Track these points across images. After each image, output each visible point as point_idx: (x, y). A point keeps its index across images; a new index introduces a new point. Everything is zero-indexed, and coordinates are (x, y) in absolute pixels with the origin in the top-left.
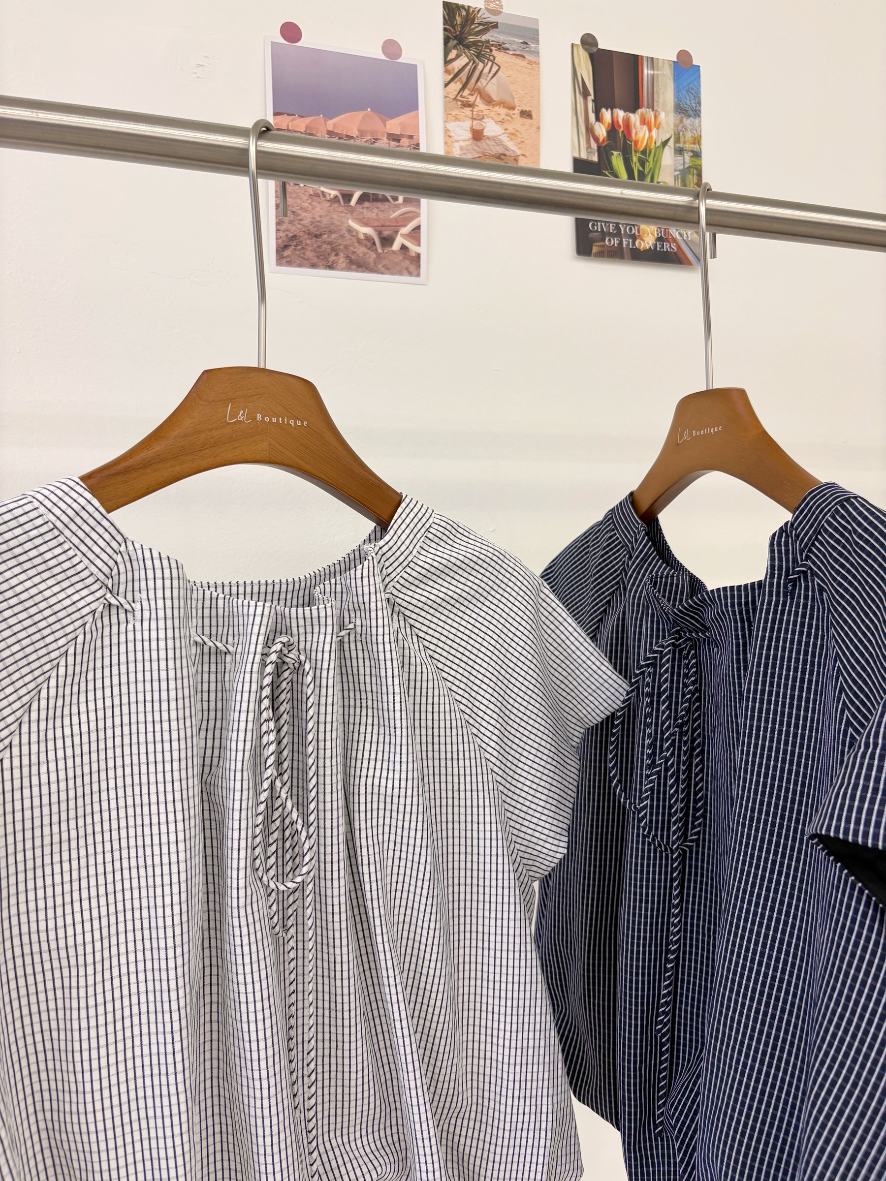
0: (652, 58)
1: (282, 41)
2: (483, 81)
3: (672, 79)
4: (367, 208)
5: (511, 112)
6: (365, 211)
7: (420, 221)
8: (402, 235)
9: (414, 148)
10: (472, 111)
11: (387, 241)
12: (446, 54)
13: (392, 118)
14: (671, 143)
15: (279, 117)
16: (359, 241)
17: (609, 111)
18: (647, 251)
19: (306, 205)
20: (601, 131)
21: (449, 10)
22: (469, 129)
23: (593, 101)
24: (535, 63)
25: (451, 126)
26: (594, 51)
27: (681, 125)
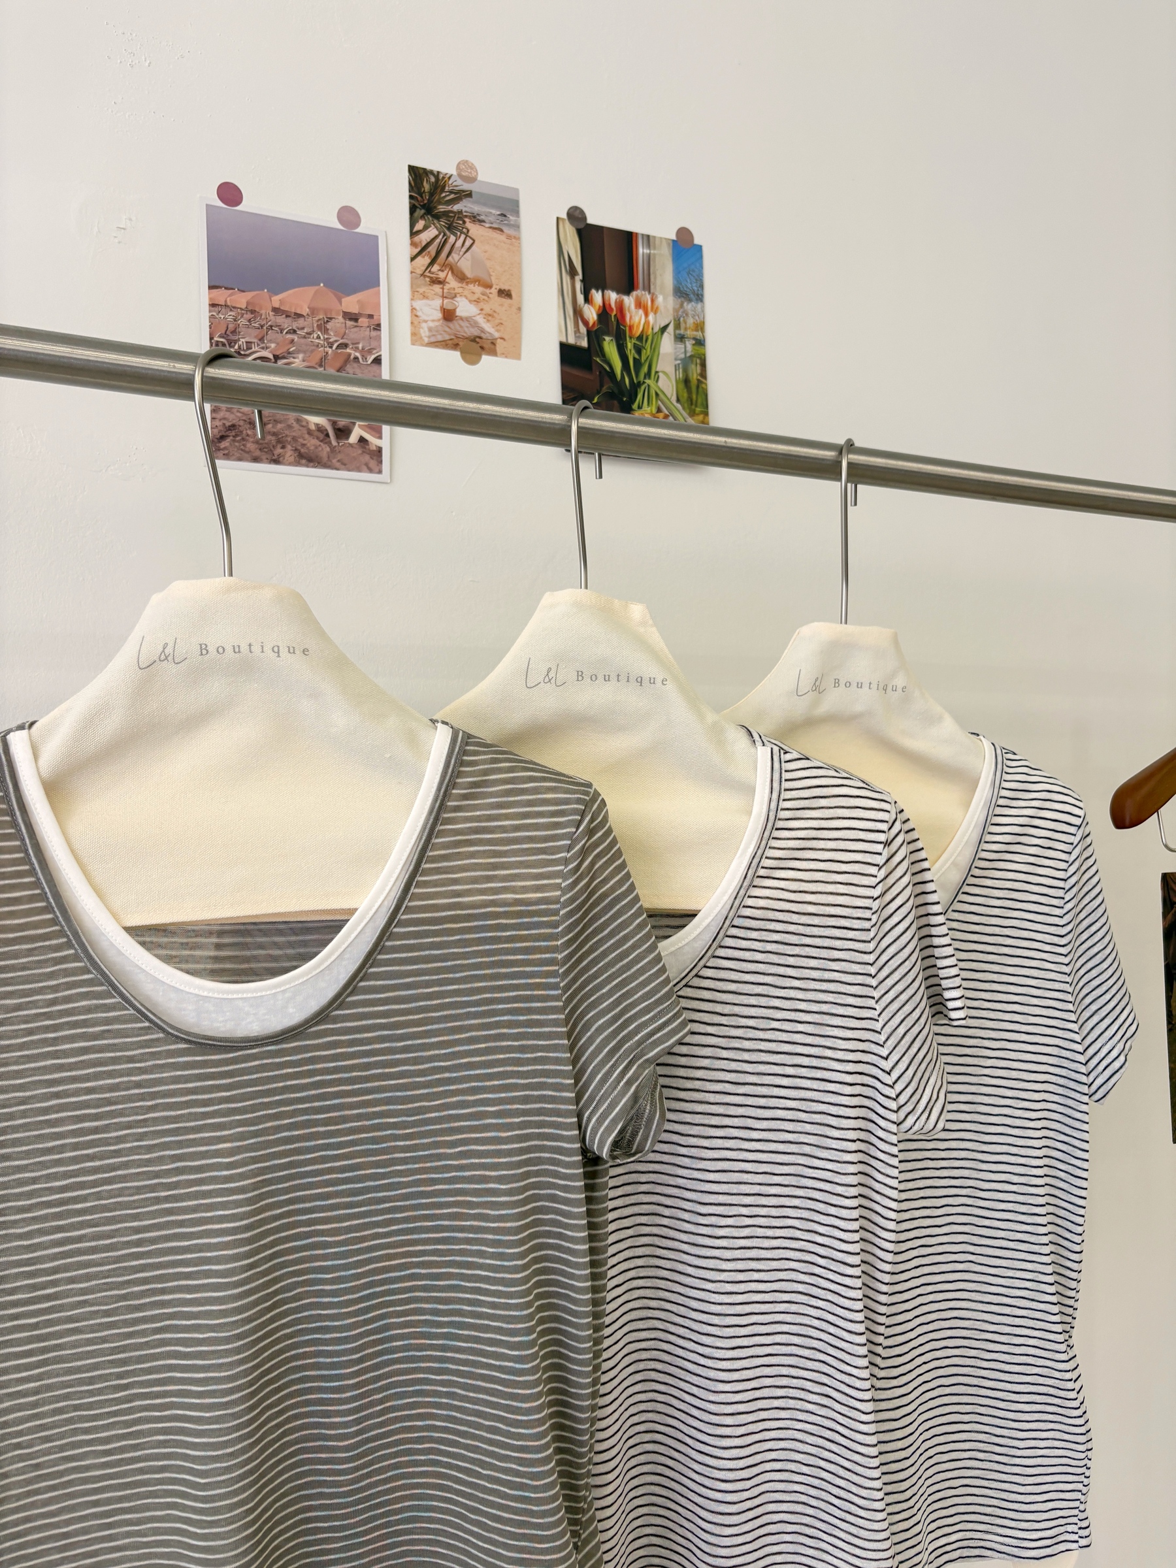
0: (648, 236)
1: (220, 204)
2: (455, 257)
3: (671, 260)
5: (488, 291)
8: (361, 426)
9: (374, 329)
10: (443, 289)
11: (343, 433)
12: (412, 225)
13: (348, 295)
14: (671, 329)
15: (215, 291)
16: (310, 432)
17: (600, 292)
20: (591, 314)
21: (415, 173)
22: (439, 308)
23: (582, 281)
24: (515, 238)
25: (418, 304)
26: (581, 226)
27: (681, 310)
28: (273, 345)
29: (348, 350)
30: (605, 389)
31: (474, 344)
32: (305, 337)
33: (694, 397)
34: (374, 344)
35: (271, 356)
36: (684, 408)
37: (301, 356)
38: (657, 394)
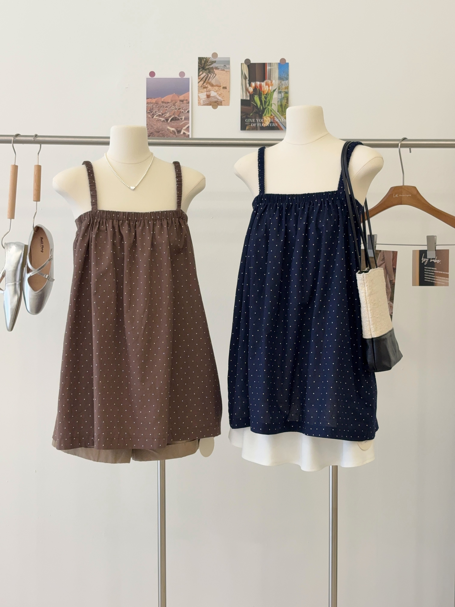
0: (270, 63)
1: (150, 77)
2: (210, 80)
3: (278, 69)
4: (173, 123)
5: (220, 88)
6: (172, 123)
7: (189, 125)
8: (184, 130)
9: (188, 103)
10: (207, 89)
11: (179, 132)
12: (199, 73)
13: (181, 95)
14: (277, 90)
15: (148, 100)
16: (171, 133)
17: (254, 83)
18: (266, 127)
19: (155, 123)
20: (251, 89)
21: (200, 59)
22: (205, 95)
23: (248, 80)
24: (228, 71)
25: (200, 95)
26: (249, 64)
27: (281, 84)
28: (162, 111)
29: (181, 110)
30: (254, 111)
31: (216, 103)
32: (170, 108)
33: (284, 110)
34: (188, 107)
35: (161, 114)
36: (280, 114)
37: (168, 113)
38: (271, 111)
